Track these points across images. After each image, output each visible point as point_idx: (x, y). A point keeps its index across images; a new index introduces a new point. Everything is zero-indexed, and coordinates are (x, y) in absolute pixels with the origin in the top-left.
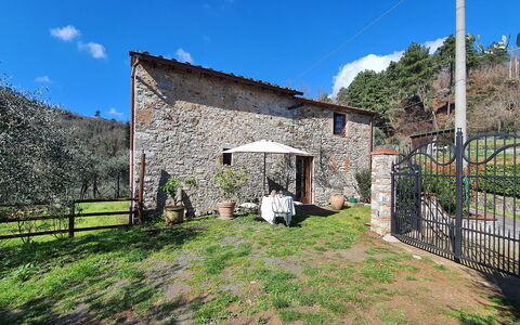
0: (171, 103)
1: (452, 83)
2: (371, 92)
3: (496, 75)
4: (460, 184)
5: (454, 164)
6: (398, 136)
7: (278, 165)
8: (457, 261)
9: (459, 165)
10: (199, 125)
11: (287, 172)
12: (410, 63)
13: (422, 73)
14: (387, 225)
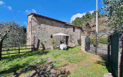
0: (40, 25)
1: (95, 21)
2: (79, 22)
3: (103, 19)
4: (97, 41)
5: (96, 38)
6: (84, 32)
7: (62, 38)
8: (96, 54)
9: (97, 38)
10: (46, 29)
11: (64, 39)
12: (87, 16)
13: (89, 18)
14: (84, 49)
